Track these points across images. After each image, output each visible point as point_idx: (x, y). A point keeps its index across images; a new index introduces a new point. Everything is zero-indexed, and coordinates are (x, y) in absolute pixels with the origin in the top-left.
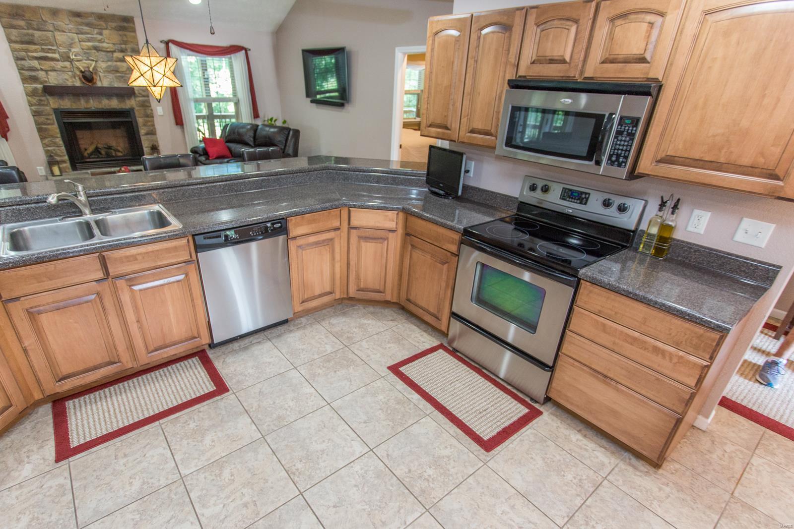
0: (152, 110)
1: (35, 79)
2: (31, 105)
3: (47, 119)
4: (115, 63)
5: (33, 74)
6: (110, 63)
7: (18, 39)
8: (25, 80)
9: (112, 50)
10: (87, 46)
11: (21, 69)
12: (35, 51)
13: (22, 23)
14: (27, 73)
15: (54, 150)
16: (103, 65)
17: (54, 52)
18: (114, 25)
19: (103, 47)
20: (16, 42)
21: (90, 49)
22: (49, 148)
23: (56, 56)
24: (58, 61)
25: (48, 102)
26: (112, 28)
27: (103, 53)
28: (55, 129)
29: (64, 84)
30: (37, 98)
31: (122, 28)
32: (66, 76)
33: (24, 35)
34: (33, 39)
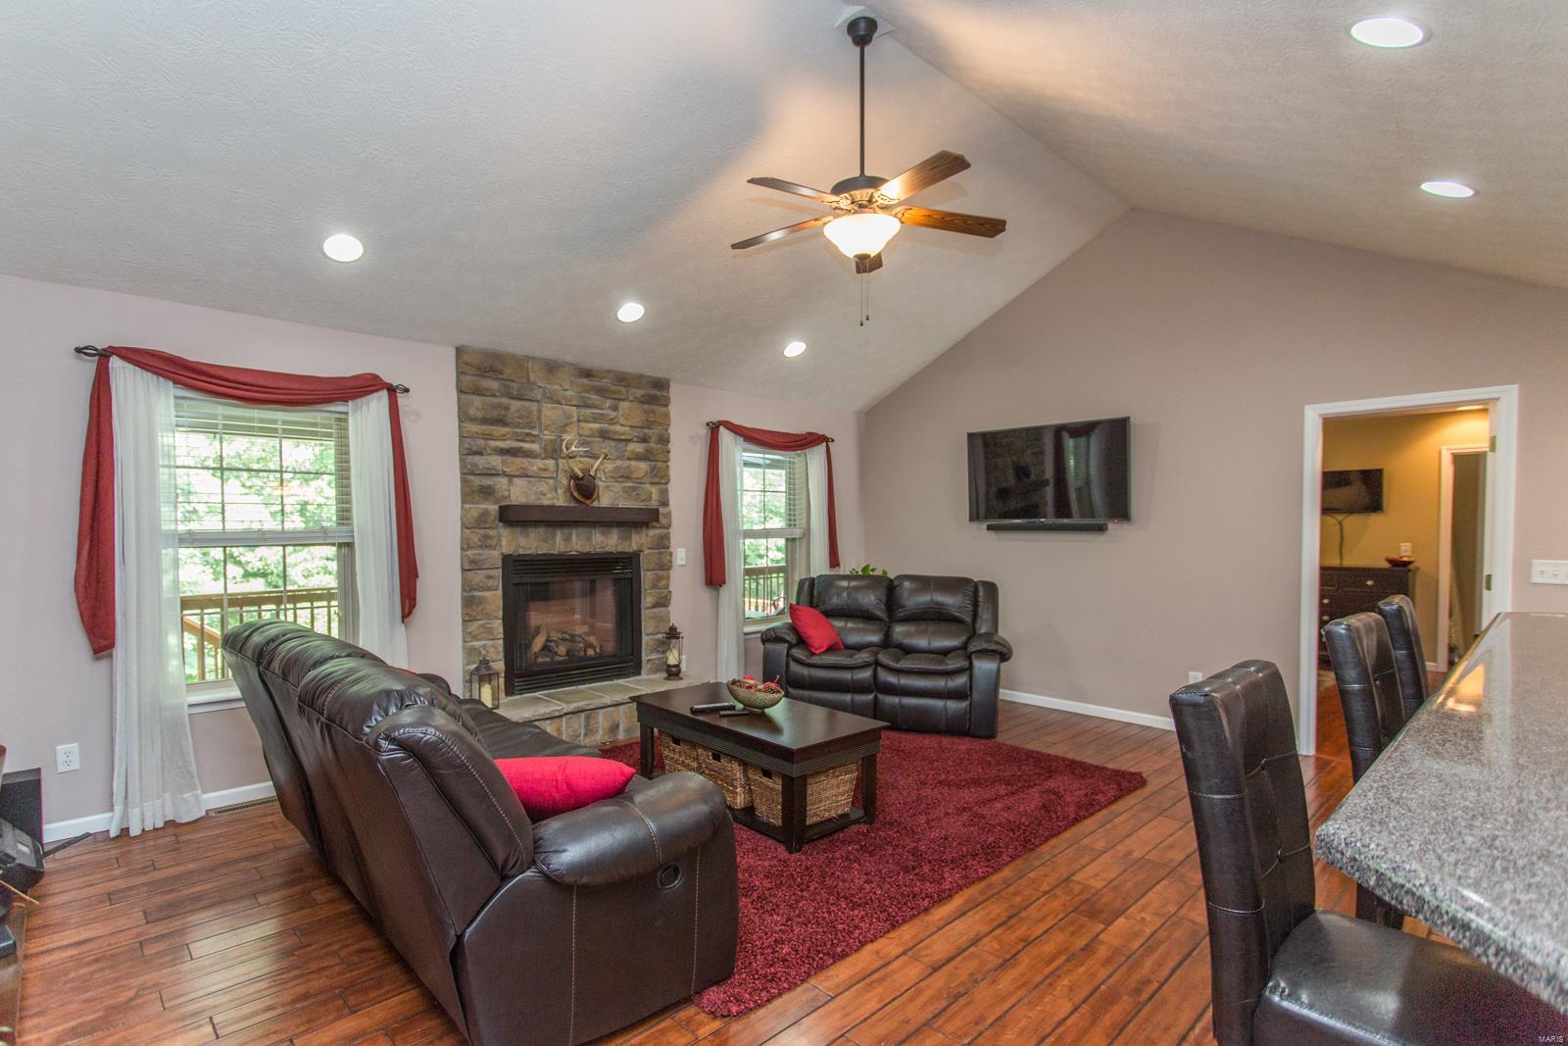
0: (671, 554)
1: (487, 492)
2: (466, 545)
3: (488, 577)
4: (627, 463)
5: (487, 482)
6: (619, 463)
7: (480, 415)
8: (469, 493)
9: (626, 437)
10: (591, 429)
11: (467, 472)
12: (503, 438)
13: (494, 385)
14: (477, 481)
15: (484, 647)
17: (533, 439)
18: (640, 392)
19: (616, 432)
20: (473, 420)
21: (594, 436)
22: (476, 644)
23: (535, 447)
24: (536, 457)
25: (499, 541)
26: (636, 398)
27: (613, 444)
28: (495, 599)
29: (538, 503)
30: (482, 531)
31: (651, 400)
32: (543, 487)
33: (495, 407)
34: (504, 416)
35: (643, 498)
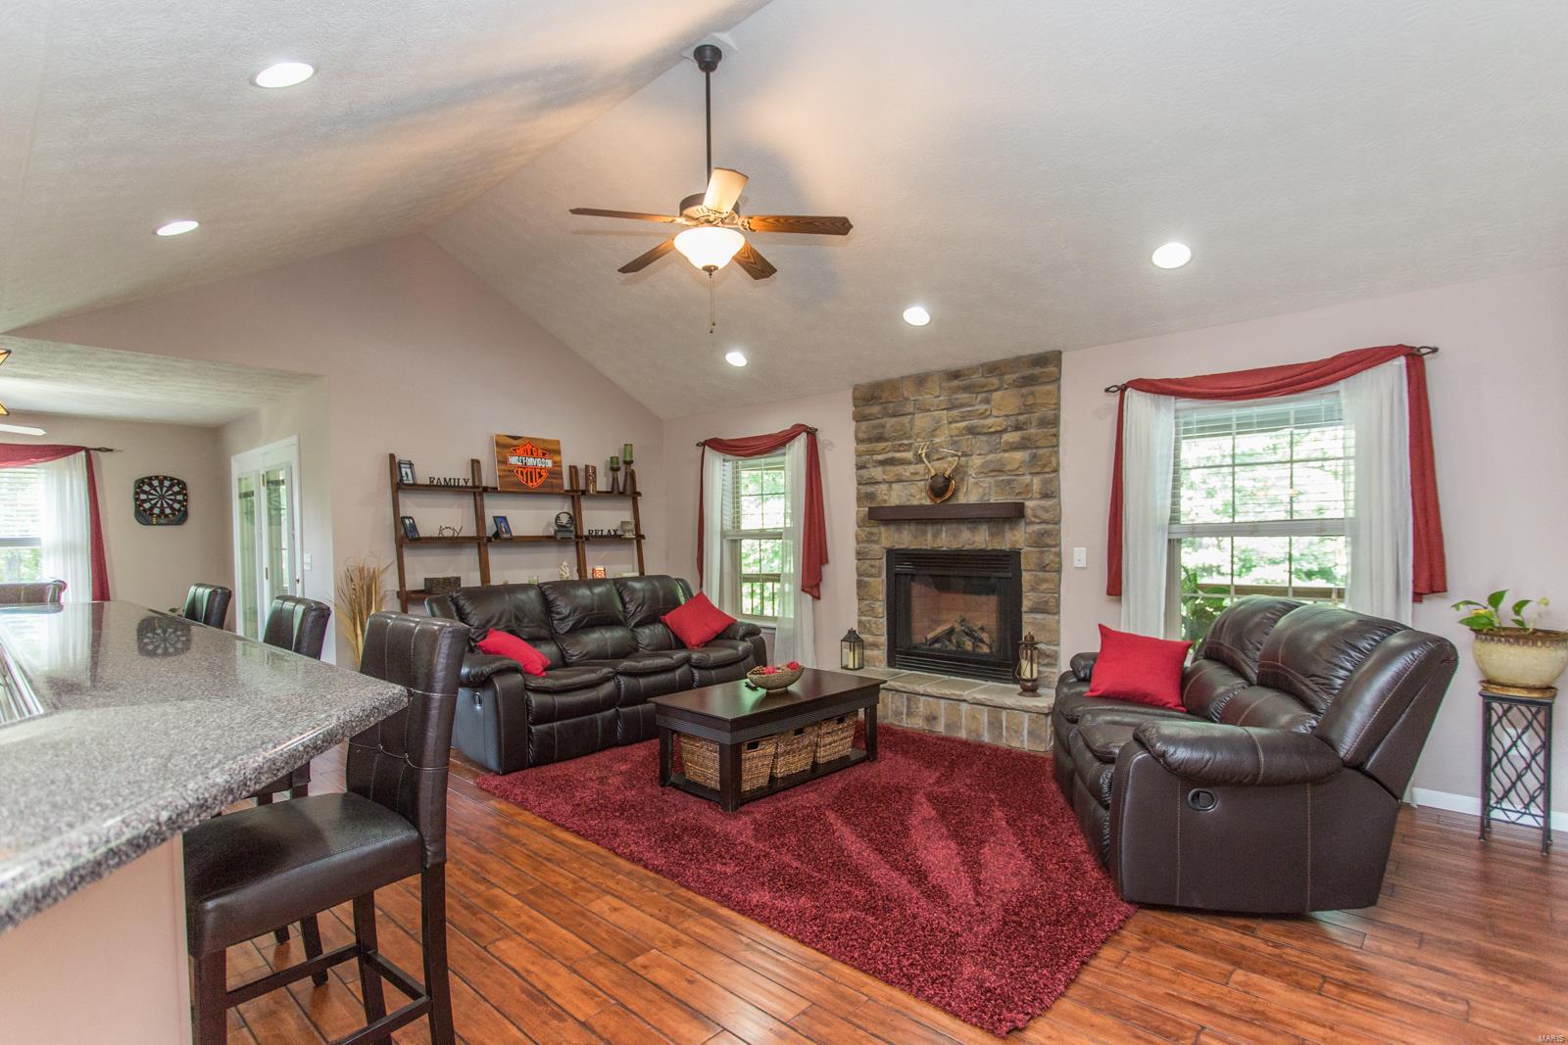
0: (1059, 554)
1: (870, 498)
2: (859, 540)
3: (872, 566)
4: (1000, 456)
5: (870, 489)
6: (990, 457)
7: (865, 437)
8: (861, 498)
9: (999, 429)
10: (957, 429)
11: (860, 482)
12: (883, 451)
13: (875, 409)
14: (865, 489)
15: (869, 621)
16: (977, 461)
17: (905, 448)
18: (1014, 377)
19: (983, 426)
20: (865, 441)
21: (962, 435)
23: (909, 455)
24: (910, 463)
25: (880, 537)
26: (1009, 384)
27: (984, 438)
28: (879, 585)
29: (908, 503)
30: (868, 529)
31: (1029, 381)
32: (913, 489)
33: (875, 427)
34: (882, 433)
35: (1017, 491)
